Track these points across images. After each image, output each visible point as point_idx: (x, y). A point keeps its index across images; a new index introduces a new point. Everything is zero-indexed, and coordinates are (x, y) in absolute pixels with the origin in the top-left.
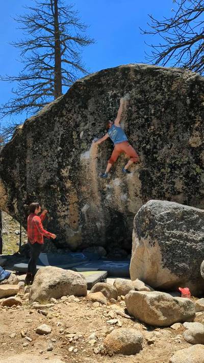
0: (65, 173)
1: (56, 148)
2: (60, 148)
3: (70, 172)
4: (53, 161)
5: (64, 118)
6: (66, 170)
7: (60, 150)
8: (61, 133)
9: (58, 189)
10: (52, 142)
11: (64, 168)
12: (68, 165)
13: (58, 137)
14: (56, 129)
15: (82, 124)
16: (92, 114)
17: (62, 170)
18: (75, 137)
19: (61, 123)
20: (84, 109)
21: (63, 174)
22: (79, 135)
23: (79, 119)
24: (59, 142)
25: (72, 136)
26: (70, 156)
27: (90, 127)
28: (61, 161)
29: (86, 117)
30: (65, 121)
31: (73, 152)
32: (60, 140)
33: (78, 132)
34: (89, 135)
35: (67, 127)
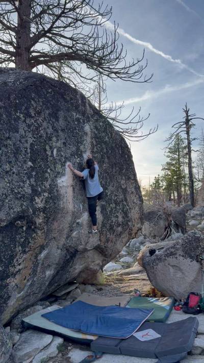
0: (39, 202)
1: (25, 162)
2: (30, 163)
3: (46, 202)
4: (24, 182)
5: (33, 121)
6: (41, 198)
7: (31, 167)
8: (30, 141)
9: (24, 228)
10: (17, 152)
11: (39, 195)
12: (45, 191)
13: (26, 145)
14: (21, 131)
15: (54, 139)
16: (63, 130)
17: (36, 198)
18: (49, 153)
19: (29, 126)
20: (54, 120)
21: (36, 203)
22: (52, 152)
23: (50, 130)
24: (28, 154)
25: (45, 150)
26: (46, 178)
27: (62, 146)
28: (34, 183)
29: (57, 132)
30: (34, 126)
31: (49, 174)
32: (29, 151)
33: (51, 148)
34: (62, 156)
35: (37, 134)
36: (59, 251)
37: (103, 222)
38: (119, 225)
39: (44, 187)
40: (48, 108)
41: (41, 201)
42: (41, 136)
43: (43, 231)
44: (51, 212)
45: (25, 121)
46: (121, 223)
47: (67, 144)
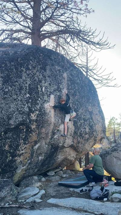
0: (33, 117)
1: (25, 94)
2: (28, 95)
3: (37, 116)
4: (24, 105)
5: (30, 72)
6: (34, 114)
7: (29, 97)
8: (29, 83)
9: (25, 130)
10: (21, 89)
11: (33, 112)
12: (36, 111)
13: (26, 85)
14: (24, 78)
15: (43, 82)
16: (49, 77)
17: (31, 114)
18: (40, 89)
19: (28, 75)
20: (43, 71)
21: (31, 117)
22: (42, 89)
23: (41, 77)
24: (27, 90)
25: (38, 88)
26: (37, 103)
27: (48, 85)
28: (30, 106)
29: (45, 78)
30: (31, 74)
31: (39, 101)
32: (28, 88)
33: (41, 86)
34: (48, 91)
35: (33, 79)
36: (47, 146)
37: (74, 131)
38: (86, 134)
39: (36, 108)
40: (40, 65)
41: (34, 116)
42: (35, 80)
43: (36, 133)
44: (41, 122)
45: (26, 72)
46: (88, 132)
47: (51, 84)
